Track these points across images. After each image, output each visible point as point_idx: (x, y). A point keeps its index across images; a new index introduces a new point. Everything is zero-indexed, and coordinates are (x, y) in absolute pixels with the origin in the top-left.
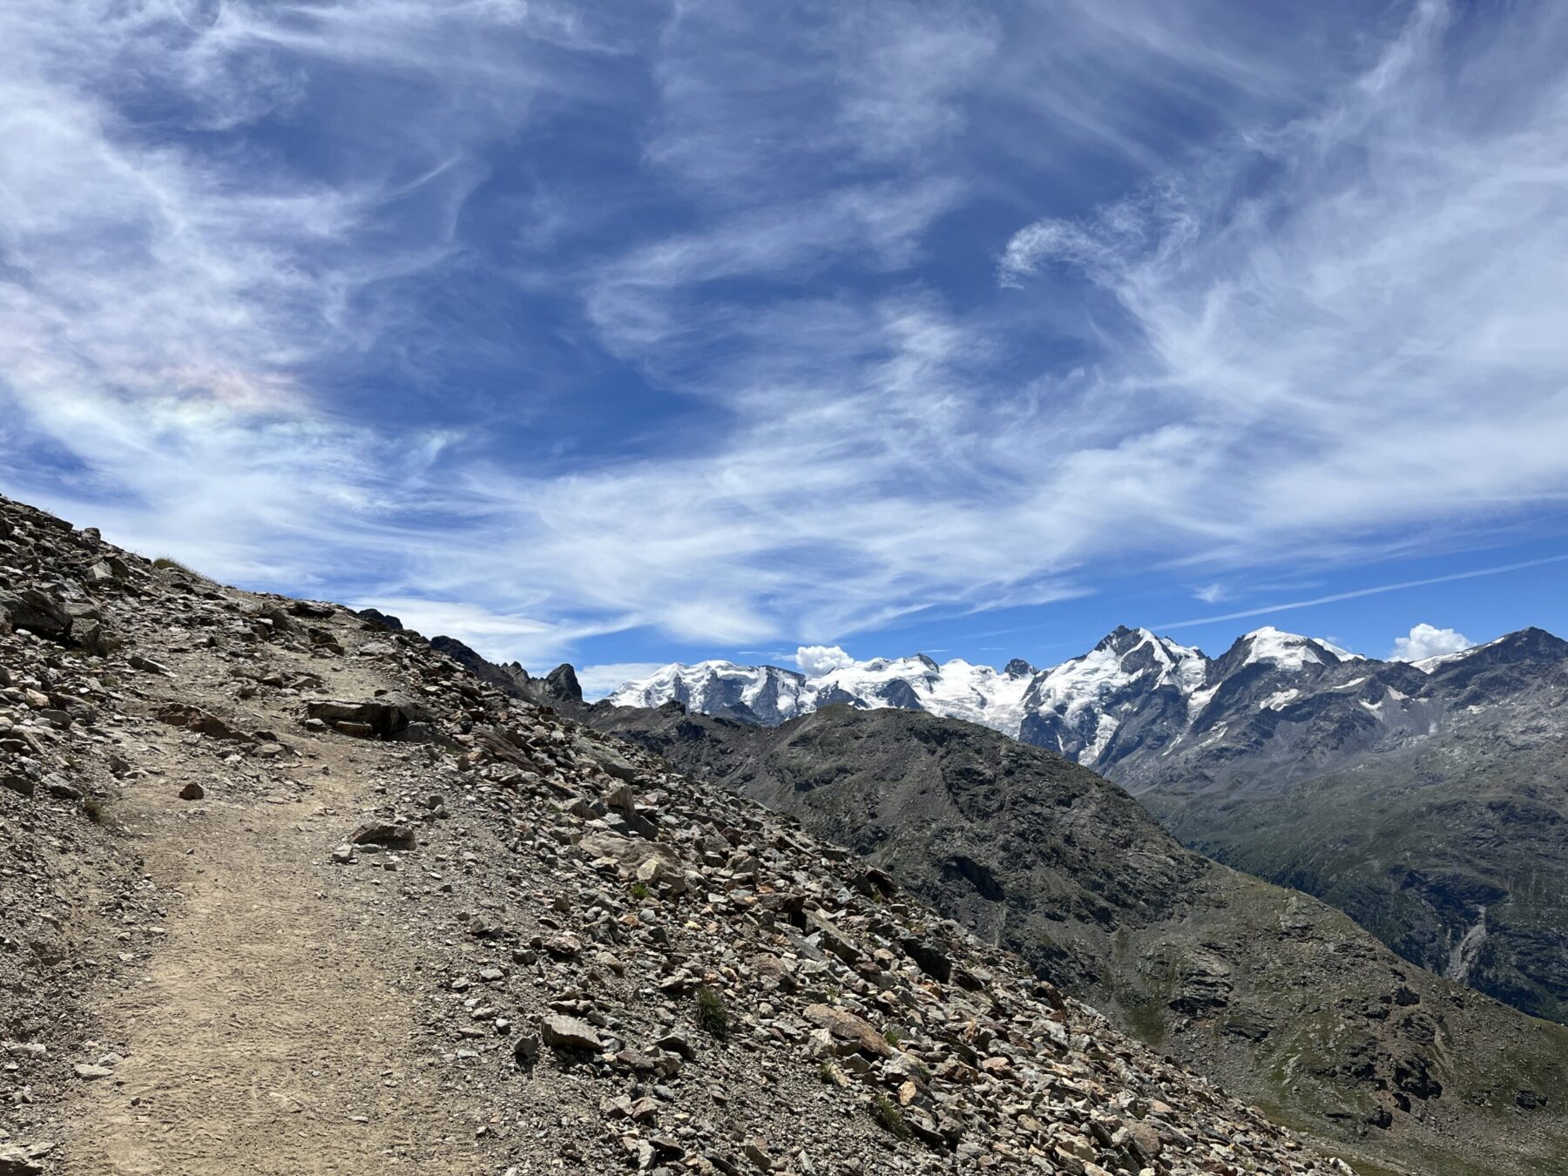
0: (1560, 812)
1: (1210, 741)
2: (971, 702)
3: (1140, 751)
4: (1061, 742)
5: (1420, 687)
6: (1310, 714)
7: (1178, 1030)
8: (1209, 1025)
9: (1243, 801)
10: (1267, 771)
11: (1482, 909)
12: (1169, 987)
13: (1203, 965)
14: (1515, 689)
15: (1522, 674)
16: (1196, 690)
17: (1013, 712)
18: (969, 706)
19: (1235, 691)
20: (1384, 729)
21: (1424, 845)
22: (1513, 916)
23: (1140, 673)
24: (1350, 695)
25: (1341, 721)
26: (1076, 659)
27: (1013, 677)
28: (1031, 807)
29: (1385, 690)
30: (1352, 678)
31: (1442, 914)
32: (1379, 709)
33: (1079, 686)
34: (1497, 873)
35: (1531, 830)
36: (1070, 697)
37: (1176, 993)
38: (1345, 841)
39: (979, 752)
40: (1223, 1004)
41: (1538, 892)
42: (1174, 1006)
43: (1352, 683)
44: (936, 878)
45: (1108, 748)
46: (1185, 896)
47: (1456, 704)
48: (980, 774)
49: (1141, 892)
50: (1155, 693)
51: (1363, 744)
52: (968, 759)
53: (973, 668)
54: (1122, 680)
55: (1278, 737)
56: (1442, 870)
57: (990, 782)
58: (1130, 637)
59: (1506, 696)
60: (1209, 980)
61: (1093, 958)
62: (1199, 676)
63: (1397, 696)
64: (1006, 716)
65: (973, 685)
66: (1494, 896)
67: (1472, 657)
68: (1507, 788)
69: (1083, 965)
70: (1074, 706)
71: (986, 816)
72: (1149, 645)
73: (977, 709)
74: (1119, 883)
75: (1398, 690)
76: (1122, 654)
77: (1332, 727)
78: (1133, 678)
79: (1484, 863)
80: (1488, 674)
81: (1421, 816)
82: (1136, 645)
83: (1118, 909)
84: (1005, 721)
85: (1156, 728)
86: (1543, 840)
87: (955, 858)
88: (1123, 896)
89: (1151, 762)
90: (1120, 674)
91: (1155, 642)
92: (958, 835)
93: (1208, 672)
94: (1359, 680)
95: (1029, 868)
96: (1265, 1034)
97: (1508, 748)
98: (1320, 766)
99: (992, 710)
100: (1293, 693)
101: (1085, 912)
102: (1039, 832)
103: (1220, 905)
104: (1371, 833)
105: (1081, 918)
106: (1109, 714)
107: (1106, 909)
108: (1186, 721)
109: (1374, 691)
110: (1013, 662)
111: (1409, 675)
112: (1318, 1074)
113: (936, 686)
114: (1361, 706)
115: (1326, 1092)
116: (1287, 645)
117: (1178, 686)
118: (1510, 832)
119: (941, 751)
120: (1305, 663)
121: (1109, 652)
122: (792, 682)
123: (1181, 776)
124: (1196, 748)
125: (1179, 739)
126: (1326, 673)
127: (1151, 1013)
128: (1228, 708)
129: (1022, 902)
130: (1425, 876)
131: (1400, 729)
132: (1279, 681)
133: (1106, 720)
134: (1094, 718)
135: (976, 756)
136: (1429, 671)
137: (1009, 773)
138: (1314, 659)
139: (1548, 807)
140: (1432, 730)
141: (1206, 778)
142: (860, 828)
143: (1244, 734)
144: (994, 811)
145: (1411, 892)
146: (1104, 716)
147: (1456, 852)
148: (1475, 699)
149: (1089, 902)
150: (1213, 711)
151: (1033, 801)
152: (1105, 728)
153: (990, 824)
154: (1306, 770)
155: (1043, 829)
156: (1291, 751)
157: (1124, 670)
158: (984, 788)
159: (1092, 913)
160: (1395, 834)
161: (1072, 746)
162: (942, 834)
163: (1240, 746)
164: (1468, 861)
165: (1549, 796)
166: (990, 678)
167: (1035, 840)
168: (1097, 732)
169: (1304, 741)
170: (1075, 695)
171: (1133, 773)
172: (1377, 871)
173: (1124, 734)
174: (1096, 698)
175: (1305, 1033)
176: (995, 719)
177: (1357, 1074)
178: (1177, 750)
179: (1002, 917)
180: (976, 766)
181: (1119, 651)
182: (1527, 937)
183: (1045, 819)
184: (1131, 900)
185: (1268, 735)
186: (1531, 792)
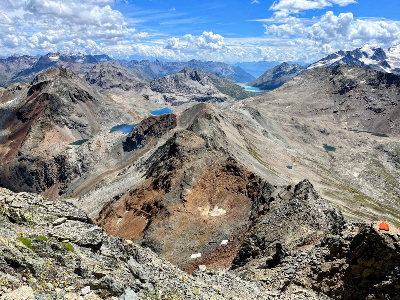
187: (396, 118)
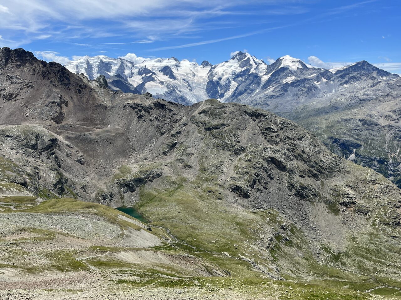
0: (379, 122)
1: (267, 92)
2: (191, 75)
3: (245, 94)
4: (219, 90)
5: (331, 78)
6: (299, 85)
7: (343, 211)
8: (352, 209)
9: (279, 112)
10: (286, 103)
11: (354, 150)
12: (339, 199)
13: (348, 192)
14: (358, 80)
15: (361, 76)
16: (264, 75)
17: (204, 79)
18: (190, 76)
19: (276, 76)
20: (320, 90)
21: (340, 131)
22: (363, 152)
23: (245, 68)
24: (311, 79)
25: (308, 88)
26: (225, 62)
27: (204, 67)
28: (290, 141)
29: (321, 78)
30: (312, 74)
31: (343, 151)
32: (319, 84)
33: (226, 71)
34: (360, 140)
35: (370, 128)
36: (223, 75)
37: (342, 200)
38: (316, 129)
39: (271, 121)
40: (355, 204)
41: (370, 146)
42: (341, 204)
43: (312, 76)
44: (265, 164)
45: (235, 92)
46: (338, 170)
47: (341, 84)
48: (273, 129)
49: (326, 169)
50: (250, 75)
51: (314, 95)
52: (268, 124)
53: (191, 63)
54: (239, 70)
55: (289, 92)
56: (345, 138)
57: (276, 132)
58: (243, 56)
59: (355, 82)
60: (350, 196)
61: (315, 189)
62: (265, 70)
63: (324, 80)
64: (202, 80)
65: (191, 69)
66: (358, 146)
67: (346, 69)
68: (364, 115)
69: (313, 192)
70: (224, 78)
71: (276, 143)
72: (249, 58)
73: (192, 77)
74: (320, 166)
75: (325, 78)
76: (240, 61)
77: (306, 90)
78: (243, 69)
79: (356, 137)
80: (351, 75)
81: (339, 122)
82: (245, 58)
83: (320, 174)
84: (202, 82)
85: (251, 87)
86: (373, 131)
87: (270, 158)
88: (321, 170)
89: (249, 98)
90: (239, 68)
91: (251, 58)
92: (269, 150)
93: (267, 69)
94: (314, 75)
95: (292, 160)
96: (368, 212)
97: (358, 100)
98: (301, 102)
99: (197, 78)
100: (293, 78)
101: (310, 175)
102: (293, 149)
103: (349, 172)
104: (324, 126)
105: (309, 177)
106: (235, 81)
107: (316, 174)
108: (260, 85)
109: (318, 79)
110: (204, 61)
111: (329, 74)
112: (386, 224)
113: (179, 68)
114: (314, 83)
115: (389, 230)
116: (293, 62)
117: (258, 73)
118: (364, 128)
119: (257, 120)
120: (298, 68)
121: (236, 60)
122: (130, 65)
123: (259, 103)
124: (263, 94)
125: (258, 91)
126: (304, 72)
127: (335, 206)
128: (274, 81)
129: (292, 172)
130: (340, 140)
131: (325, 91)
132: (290, 73)
133: (233, 83)
134: (230, 82)
135: (271, 123)
136: (334, 73)
137: (282, 129)
138: (301, 67)
139: (376, 121)
140: (333, 91)
141: (267, 104)
142: (235, 146)
143: (280, 91)
144: (279, 142)
145: (335, 144)
146: (233, 82)
147: (349, 133)
148: (346, 82)
149: (311, 172)
150: (269, 82)
151: (290, 139)
152: (233, 86)
153: (279, 146)
154: (298, 103)
155: (295, 148)
156: (293, 97)
157: (240, 67)
158: (274, 134)
159: (312, 175)
160: (332, 127)
161: (223, 91)
162: (265, 149)
163: (278, 95)
164: (352, 136)
165: (375, 118)
166: (196, 67)
167: (292, 152)
168: (231, 87)
169: (297, 94)
170: (224, 74)
171: (243, 101)
172: (326, 138)
173: (240, 88)
174: (231, 76)
175: (379, 212)
176: (198, 81)
177: (396, 224)
178: (257, 95)
179: (287, 177)
180: (271, 127)
181: (239, 60)
182: (366, 158)
183: (295, 145)
184: (323, 171)
185: (286, 91)
186: (371, 116)
187: (33, 102)
